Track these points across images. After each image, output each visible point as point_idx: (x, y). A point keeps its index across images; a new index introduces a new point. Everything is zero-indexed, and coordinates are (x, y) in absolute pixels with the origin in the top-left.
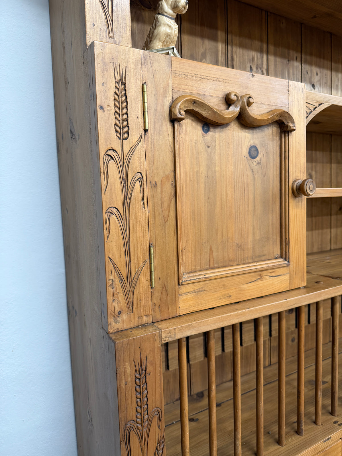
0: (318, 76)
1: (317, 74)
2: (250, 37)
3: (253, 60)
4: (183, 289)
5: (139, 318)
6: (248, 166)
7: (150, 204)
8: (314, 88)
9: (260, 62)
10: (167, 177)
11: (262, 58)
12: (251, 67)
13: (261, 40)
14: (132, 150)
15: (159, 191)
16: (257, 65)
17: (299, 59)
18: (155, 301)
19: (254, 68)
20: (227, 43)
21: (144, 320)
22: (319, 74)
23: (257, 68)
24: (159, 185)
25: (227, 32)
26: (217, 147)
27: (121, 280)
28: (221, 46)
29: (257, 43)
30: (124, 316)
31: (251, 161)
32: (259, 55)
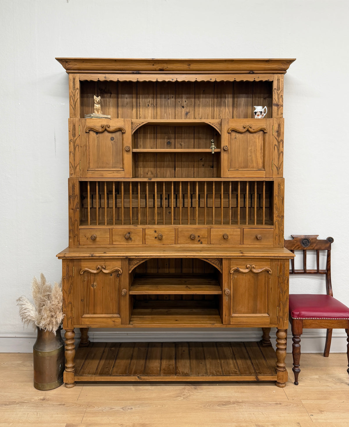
0: (186, 102)
1: (185, 101)
2: (148, 94)
3: (149, 102)
4: (89, 172)
5: (77, 176)
6: (110, 142)
7: (80, 151)
8: (184, 108)
9: (152, 102)
10: (85, 145)
11: (154, 100)
12: (148, 105)
13: (154, 94)
14: (76, 139)
15: (82, 148)
16: (151, 103)
17: (174, 97)
18: (81, 173)
19: (150, 105)
20: (137, 98)
21: (78, 177)
22: (187, 101)
23: (151, 105)
24: (82, 147)
25: (137, 94)
26: (100, 138)
27: (73, 167)
28: (134, 100)
29: (151, 96)
30: (73, 175)
31: (111, 141)
32: (152, 100)
